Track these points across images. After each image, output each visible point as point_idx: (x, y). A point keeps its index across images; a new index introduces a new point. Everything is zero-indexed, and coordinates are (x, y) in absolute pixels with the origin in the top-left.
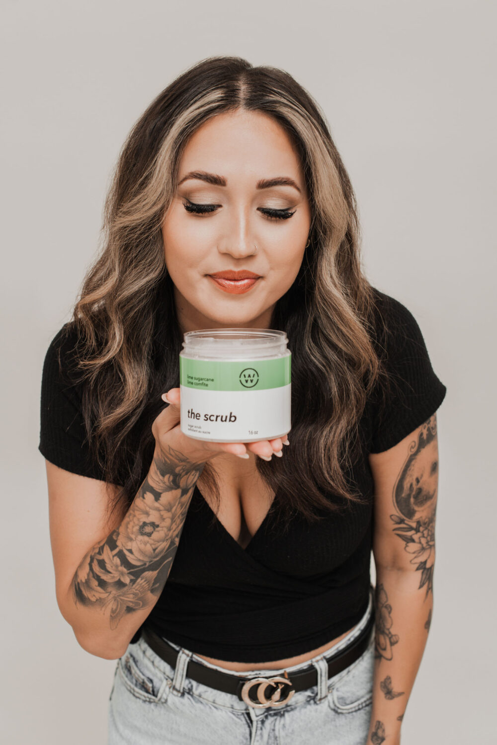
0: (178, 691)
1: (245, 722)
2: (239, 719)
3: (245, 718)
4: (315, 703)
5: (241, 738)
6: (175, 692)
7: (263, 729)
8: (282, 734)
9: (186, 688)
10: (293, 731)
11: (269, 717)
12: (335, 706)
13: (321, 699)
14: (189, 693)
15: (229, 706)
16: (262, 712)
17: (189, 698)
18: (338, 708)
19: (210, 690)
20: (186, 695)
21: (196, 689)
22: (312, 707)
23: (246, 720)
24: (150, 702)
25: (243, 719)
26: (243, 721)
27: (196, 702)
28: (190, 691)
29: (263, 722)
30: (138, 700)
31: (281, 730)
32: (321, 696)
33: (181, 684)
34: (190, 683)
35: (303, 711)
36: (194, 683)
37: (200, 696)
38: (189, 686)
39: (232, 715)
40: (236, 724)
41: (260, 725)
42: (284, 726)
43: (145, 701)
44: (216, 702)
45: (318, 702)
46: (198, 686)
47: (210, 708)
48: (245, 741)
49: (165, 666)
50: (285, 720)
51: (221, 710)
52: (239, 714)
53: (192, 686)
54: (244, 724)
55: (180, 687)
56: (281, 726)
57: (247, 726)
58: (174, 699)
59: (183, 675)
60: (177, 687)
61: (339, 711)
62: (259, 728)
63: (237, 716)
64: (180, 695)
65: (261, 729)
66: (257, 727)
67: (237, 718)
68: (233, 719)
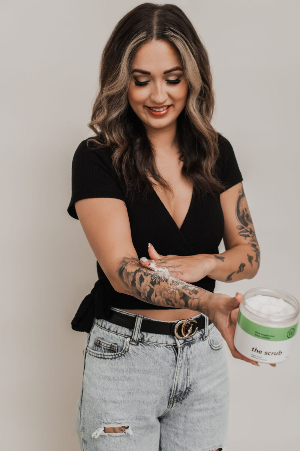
0: (135, 342)
1: (173, 351)
2: (170, 350)
3: (173, 349)
4: (203, 340)
5: (171, 362)
6: (133, 343)
7: (183, 352)
8: (191, 357)
9: (140, 338)
10: (195, 355)
11: (186, 346)
12: (211, 343)
13: (206, 337)
14: (140, 342)
15: (165, 342)
16: (182, 343)
17: (141, 345)
18: (212, 345)
19: (154, 335)
20: (140, 343)
21: (146, 337)
22: (202, 342)
23: (174, 350)
24: (115, 358)
25: (172, 350)
26: (172, 351)
27: (146, 346)
28: (141, 341)
29: (183, 348)
30: (107, 360)
31: (190, 355)
32: (206, 335)
33: (137, 337)
34: (142, 334)
35: (199, 344)
36: (145, 334)
37: (148, 341)
38: (142, 336)
39: (166, 348)
40: (169, 353)
41: (182, 350)
42: (191, 352)
43: (111, 359)
44: (158, 342)
45: (204, 339)
46: (147, 335)
47: (154, 347)
48: (173, 363)
49: (125, 331)
50: (191, 349)
51: (160, 346)
52: (170, 346)
53: (144, 336)
54: (173, 353)
55: (137, 338)
56: (190, 352)
57: (174, 353)
58: (132, 348)
59: (139, 330)
60: (135, 339)
61: (213, 347)
62: (181, 352)
63: (169, 348)
64: (136, 344)
65: (182, 353)
66: (180, 352)
67: (169, 349)
68: (167, 350)
